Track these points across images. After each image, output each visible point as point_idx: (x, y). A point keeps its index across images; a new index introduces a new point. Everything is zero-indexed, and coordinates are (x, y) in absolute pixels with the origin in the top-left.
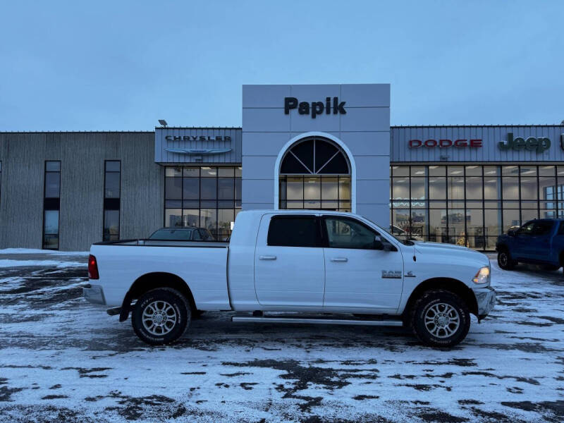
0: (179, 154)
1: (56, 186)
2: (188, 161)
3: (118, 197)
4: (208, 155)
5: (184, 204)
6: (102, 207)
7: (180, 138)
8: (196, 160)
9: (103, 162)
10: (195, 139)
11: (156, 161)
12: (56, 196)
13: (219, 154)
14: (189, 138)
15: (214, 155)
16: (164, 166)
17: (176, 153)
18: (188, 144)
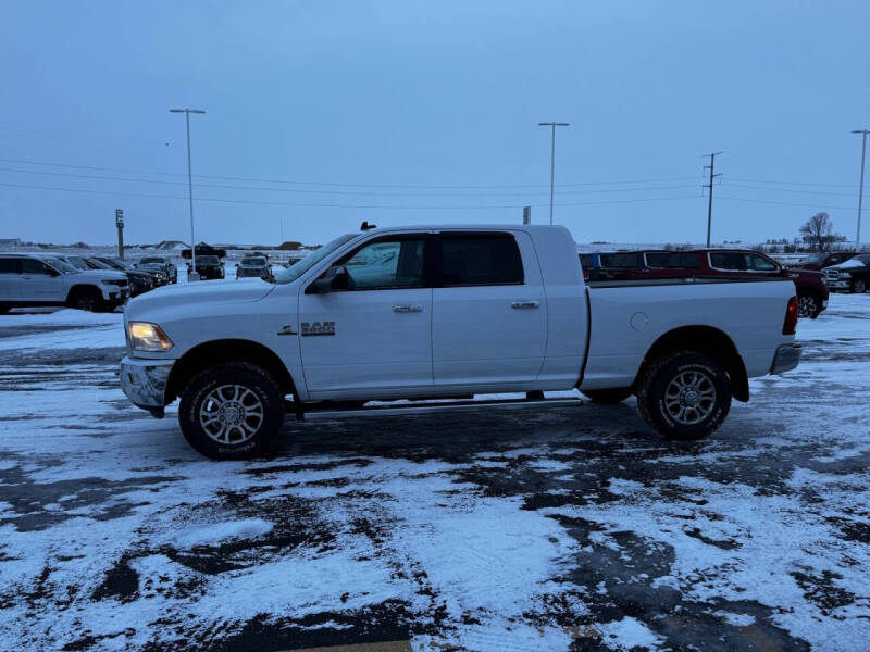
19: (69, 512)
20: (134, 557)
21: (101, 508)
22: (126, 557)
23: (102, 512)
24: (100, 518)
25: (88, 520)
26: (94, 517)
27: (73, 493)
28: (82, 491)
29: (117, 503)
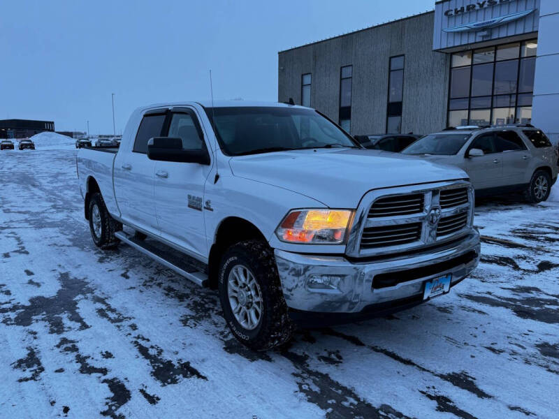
0: (461, 33)
1: (349, 94)
2: (472, 40)
3: (400, 100)
4: (500, 26)
5: (472, 102)
6: (385, 113)
7: (462, 8)
8: (483, 37)
9: (388, 60)
10: (481, 6)
11: (434, 48)
12: (348, 105)
13: (516, 21)
14: (474, 6)
15: (508, 24)
16: (450, 54)
17: (458, 32)
18: (473, 16)
19: (555, 298)
20: (533, 271)
21: (534, 295)
22: (537, 272)
23: (533, 292)
24: (537, 290)
25: (545, 291)
26: (540, 291)
27: (546, 309)
28: (538, 308)
29: (520, 294)
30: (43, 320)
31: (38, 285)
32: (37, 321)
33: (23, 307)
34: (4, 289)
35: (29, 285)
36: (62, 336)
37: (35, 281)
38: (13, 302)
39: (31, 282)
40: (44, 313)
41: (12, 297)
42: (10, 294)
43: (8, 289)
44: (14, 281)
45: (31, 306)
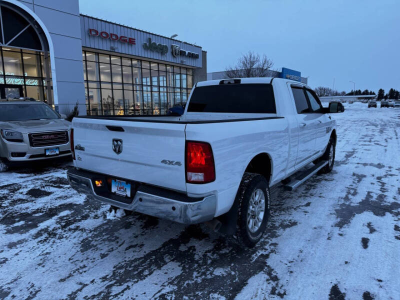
30: (386, 202)
31: (369, 225)
32: (389, 202)
33: (391, 213)
34: (398, 234)
35: (376, 228)
36: (383, 193)
37: (368, 230)
38: (396, 219)
39: (372, 230)
40: (382, 204)
41: (395, 223)
42: (395, 226)
43: (395, 231)
44: (385, 239)
45: (386, 212)
